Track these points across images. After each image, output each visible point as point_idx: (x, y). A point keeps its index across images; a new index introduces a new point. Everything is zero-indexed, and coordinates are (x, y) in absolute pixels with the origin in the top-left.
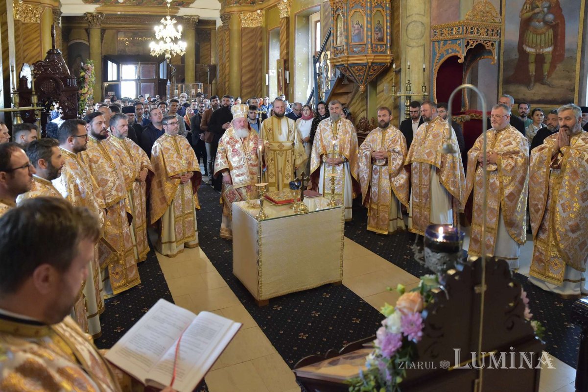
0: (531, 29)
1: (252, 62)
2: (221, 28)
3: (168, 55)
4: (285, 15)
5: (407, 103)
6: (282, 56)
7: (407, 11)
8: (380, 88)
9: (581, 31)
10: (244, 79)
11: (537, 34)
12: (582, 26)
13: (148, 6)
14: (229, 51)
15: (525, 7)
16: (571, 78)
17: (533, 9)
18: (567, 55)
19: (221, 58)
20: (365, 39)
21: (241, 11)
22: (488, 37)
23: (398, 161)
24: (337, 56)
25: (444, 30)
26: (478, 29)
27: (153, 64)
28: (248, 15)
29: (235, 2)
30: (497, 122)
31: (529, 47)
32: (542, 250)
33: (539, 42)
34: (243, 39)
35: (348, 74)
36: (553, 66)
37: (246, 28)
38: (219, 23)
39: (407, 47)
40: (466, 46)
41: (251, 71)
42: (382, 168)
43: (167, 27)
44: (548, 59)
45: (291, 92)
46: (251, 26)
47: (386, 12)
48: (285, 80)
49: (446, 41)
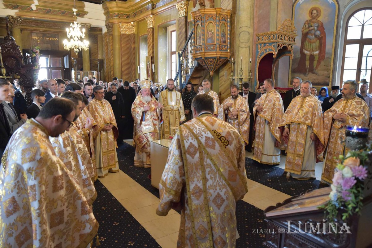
0: (308, 39)
1: (128, 58)
2: (106, 34)
3: (76, 50)
4: (151, 26)
5: (240, 83)
6: (150, 54)
7: (240, 24)
8: (221, 74)
9: (334, 42)
10: (123, 69)
11: (311, 43)
12: (335, 39)
13: (54, 14)
14: (112, 50)
15: (305, 26)
16: (328, 70)
17: (309, 27)
18: (326, 56)
19: (107, 55)
20: (215, 41)
21: (120, 22)
22: (289, 42)
23: (243, 116)
24: (197, 52)
25: (264, 37)
26: (284, 37)
27: (59, 57)
28: (125, 25)
29: (116, 15)
30: (305, 92)
31: (306, 50)
32: (329, 165)
33: (312, 47)
34: (122, 42)
35: (203, 64)
36: (319, 62)
37: (124, 34)
38: (105, 30)
39: (239, 47)
40: (278, 47)
41: (128, 64)
42: (234, 121)
43: (74, 29)
44: (316, 58)
45: (156, 78)
46: (127, 33)
47: (228, 24)
48: (152, 70)
49: (265, 44)
